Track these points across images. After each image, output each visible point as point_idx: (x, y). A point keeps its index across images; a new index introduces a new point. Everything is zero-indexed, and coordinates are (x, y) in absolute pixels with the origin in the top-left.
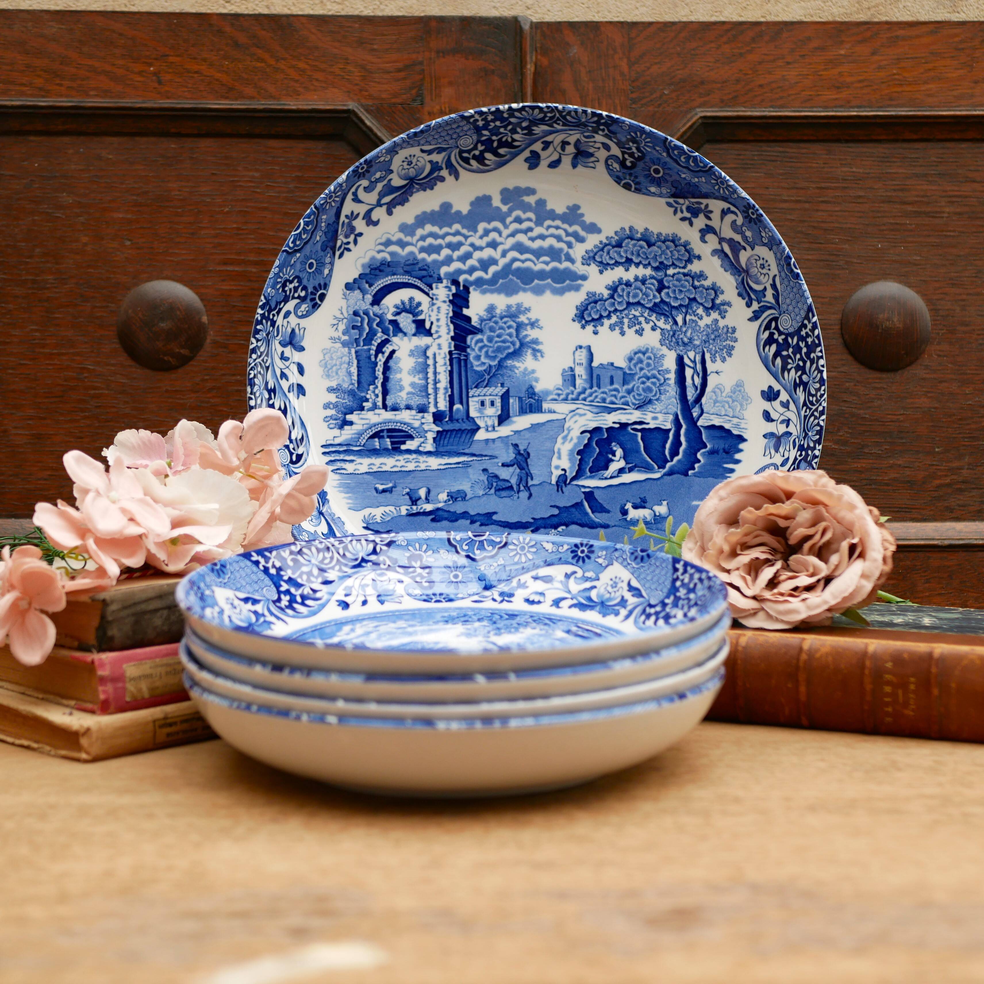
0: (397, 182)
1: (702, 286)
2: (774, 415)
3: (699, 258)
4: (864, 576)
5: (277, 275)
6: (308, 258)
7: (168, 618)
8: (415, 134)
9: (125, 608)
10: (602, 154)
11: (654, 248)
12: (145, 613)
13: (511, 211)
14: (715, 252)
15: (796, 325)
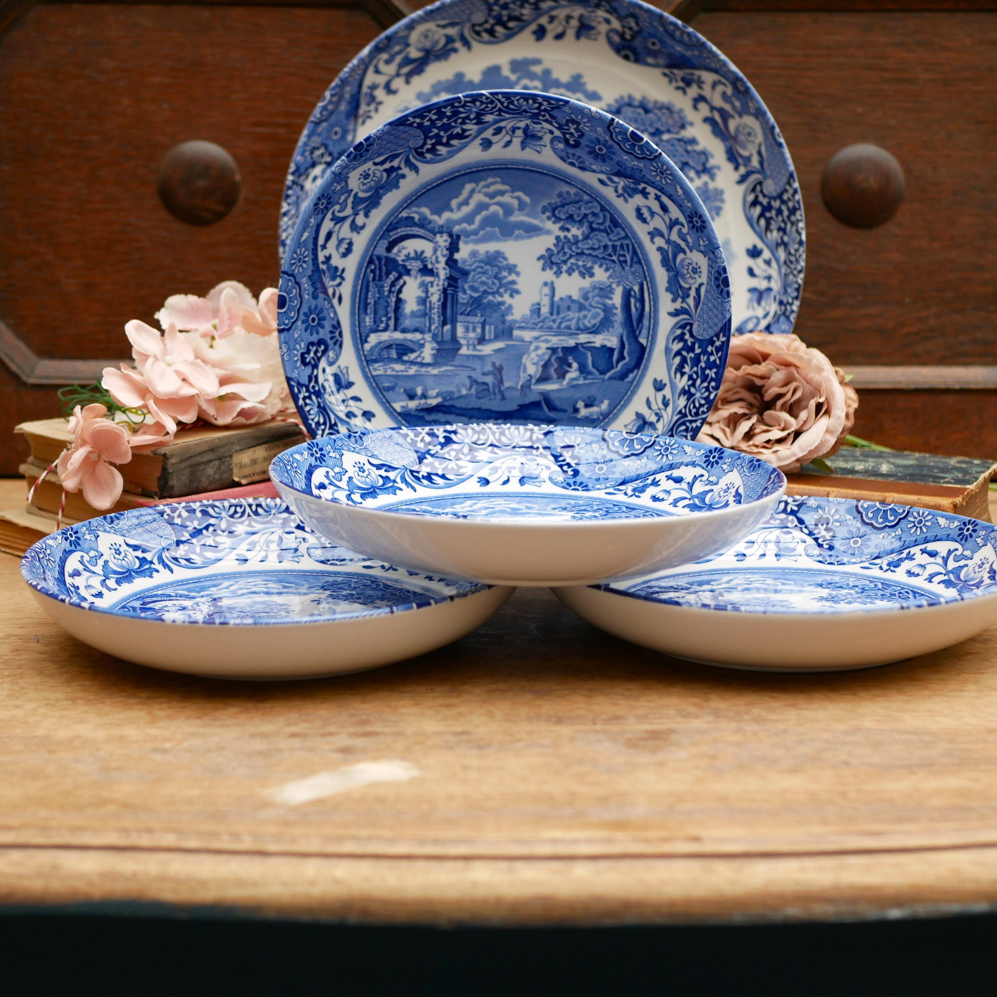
0: (414, 54)
1: (694, 151)
2: (757, 271)
3: (691, 124)
4: (828, 431)
5: (306, 144)
6: (333, 126)
7: (219, 468)
8: (432, 12)
9: (183, 461)
10: (603, 28)
11: (651, 116)
12: (200, 464)
13: (519, 79)
14: (707, 120)
15: (779, 190)
